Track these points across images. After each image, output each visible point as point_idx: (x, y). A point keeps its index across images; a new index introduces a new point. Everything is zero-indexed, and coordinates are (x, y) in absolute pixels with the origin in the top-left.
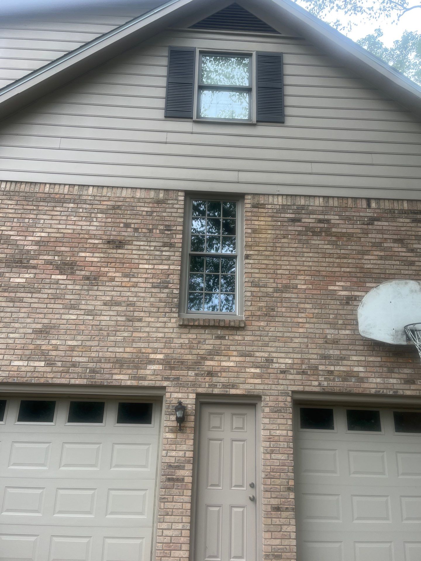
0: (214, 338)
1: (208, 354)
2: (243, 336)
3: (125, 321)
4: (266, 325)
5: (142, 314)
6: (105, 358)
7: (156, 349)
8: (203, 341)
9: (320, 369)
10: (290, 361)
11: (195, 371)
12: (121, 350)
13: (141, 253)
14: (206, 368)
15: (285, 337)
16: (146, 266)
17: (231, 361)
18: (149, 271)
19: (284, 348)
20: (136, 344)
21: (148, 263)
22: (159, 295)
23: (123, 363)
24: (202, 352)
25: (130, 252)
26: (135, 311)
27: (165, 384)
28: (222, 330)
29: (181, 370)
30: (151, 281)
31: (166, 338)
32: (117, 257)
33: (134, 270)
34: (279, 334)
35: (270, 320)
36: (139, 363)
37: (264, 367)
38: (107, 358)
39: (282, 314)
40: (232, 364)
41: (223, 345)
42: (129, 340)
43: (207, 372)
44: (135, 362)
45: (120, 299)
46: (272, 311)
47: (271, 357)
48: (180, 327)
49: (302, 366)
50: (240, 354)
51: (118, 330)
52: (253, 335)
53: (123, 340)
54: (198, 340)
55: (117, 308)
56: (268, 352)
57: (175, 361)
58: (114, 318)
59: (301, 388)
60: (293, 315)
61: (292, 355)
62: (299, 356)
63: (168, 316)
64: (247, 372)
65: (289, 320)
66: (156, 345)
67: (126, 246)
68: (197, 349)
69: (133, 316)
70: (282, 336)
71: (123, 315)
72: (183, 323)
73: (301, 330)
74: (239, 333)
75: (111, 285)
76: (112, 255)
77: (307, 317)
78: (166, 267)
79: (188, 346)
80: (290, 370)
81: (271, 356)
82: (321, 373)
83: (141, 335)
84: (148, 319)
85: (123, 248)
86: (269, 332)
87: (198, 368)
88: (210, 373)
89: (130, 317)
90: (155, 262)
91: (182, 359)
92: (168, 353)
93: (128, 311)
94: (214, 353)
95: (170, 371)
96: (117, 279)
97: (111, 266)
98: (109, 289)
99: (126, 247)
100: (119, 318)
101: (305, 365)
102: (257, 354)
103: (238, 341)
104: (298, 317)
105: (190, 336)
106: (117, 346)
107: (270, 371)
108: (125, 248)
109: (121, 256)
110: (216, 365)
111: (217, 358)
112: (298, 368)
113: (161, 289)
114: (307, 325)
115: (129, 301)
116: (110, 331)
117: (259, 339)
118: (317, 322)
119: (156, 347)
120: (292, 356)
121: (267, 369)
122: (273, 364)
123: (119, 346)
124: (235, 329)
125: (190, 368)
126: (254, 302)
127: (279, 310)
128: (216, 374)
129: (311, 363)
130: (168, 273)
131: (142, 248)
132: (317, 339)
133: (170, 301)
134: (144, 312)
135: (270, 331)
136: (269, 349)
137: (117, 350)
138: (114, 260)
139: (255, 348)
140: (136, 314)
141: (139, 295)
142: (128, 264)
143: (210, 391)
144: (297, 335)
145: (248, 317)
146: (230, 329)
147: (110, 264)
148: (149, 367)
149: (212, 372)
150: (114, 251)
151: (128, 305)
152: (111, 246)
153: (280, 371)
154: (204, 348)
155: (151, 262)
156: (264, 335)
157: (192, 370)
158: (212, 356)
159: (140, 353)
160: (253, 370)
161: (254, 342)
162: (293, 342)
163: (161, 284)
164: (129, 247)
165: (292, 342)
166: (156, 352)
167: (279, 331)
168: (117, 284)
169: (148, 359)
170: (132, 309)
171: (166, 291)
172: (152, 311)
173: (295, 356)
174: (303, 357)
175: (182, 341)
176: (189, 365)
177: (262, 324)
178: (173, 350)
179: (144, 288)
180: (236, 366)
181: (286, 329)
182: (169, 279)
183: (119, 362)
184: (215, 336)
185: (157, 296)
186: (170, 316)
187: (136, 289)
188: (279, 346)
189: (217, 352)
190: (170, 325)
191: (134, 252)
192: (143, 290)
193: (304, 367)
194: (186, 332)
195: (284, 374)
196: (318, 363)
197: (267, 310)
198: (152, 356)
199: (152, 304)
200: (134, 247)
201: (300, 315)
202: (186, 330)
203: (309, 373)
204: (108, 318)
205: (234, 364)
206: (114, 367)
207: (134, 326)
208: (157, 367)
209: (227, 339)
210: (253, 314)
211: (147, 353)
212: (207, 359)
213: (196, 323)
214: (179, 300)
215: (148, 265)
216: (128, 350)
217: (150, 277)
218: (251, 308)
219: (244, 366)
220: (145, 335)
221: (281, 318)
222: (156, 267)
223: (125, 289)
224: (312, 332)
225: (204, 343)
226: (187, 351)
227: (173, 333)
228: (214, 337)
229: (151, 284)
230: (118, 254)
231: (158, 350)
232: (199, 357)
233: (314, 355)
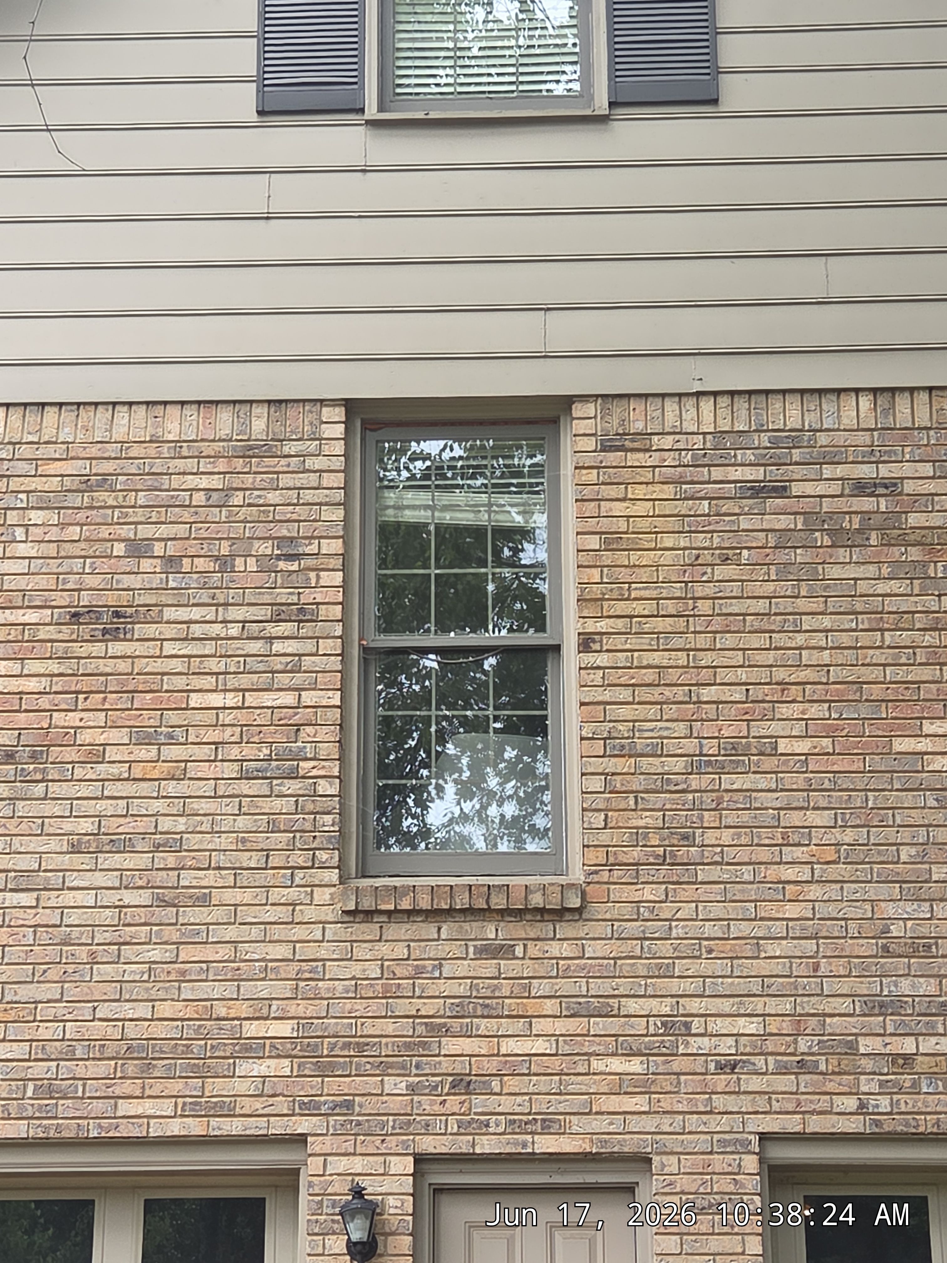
0: (471, 955)
1: (454, 1013)
2: (579, 942)
3: (151, 906)
4: (663, 897)
5: (210, 878)
6: (87, 1043)
7: (267, 1002)
8: (434, 966)
9: (862, 1050)
10: (752, 1026)
11: (409, 1075)
12: (143, 1010)
13: (195, 652)
14: (446, 1065)
15: (734, 939)
16: (216, 700)
17: (536, 1035)
18: (226, 717)
19: (730, 980)
20: (192, 989)
21: (220, 687)
22: (267, 805)
23: (152, 1059)
24: (429, 1007)
25: (152, 648)
26: (182, 868)
27: (303, 1125)
28: (502, 924)
29: (356, 1075)
30: (235, 752)
31: (299, 961)
32: (108, 670)
33: (173, 717)
34: (709, 930)
35: (675, 879)
36: (208, 1054)
37: (655, 1051)
38: (93, 1043)
39: (722, 852)
40: (540, 1046)
41: (504, 979)
42: (169, 972)
43: (450, 1079)
44: (192, 1052)
45: (128, 826)
46: (681, 843)
47: (683, 1015)
48: (346, 919)
49: (796, 1042)
50: (567, 1008)
51: (128, 939)
52: (616, 936)
53: (145, 977)
54: (415, 963)
55: (116, 860)
56: (672, 996)
57: (335, 1044)
58: (111, 898)
59: (793, 1124)
60: (764, 854)
61: (758, 1005)
62: (786, 1006)
63: (303, 882)
64: (594, 1074)
65: (747, 873)
66: (263, 989)
67: (137, 626)
68: (412, 997)
69: (177, 888)
70: (721, 935)
71: (140, 883)
72: (357, 903)
73: (791, 910)
74: (563, 929)
75: (94, 777)
76: (92, 666)
77: (814, 859)
78: (289, 699)
79: (379, 988)
80: (752, 1058)
81: (681, 1011)
82: (868, 1064)
83: (208, 953)
84: (230, 896)
85: (128, 636)
86: (674, 924)
87: (417, 1067)
88: (462, 1080)
89: (166, 891)
90: (245, 681)
91: (361, 1036)
92: (309, 1014)
93: (157, 869)
94: (475, 1009)
95: (320, 1079)
96: (111, 753)
97: (88, 704)
98: (85, 790)
99: (139, 630)
100: (129, 897)
101: (808, 1038)
102: (632, 1006)
103: (561, 962)
104: (779, 863)
105: (384, 949)
106: (127, 997)
107: (677, 1064)
108: (136, 636)
109: (123, 666)
110: (483, 1052)
111: (484, 1025)
112: (782, 1049)
113: (275, 782)
114: (815, 891)
115: (161, 833)
116: (97, 944)
117: (638, 952)
118: (852, 878)
119: (264, 994)
120: (760, 1006)
121: (670, 1058)
122: (691, 1040)
123: (133, 997)
124: (546, 917)
125: (391, 1066)
126: (616, 814)
127: (711, 837)
128: (484, 1083)
129: (829, 1030)
130: (296, 720)
131: (197, 630)
132: (850, 941)
133: (308, 826)
134: (214, 869)
135: (677, 920)
136: (675, 986)
137: (128, 1010)
138: (97, 683)
139: (624, 986)
140: (187, 878)
141: (195, 806)
142: (149, 696)
143: (462, 1145)
144: (778, 928)
145: (596, 872)
146: (529, 917)
147: (86, 699)
148: (244, 1067)
149: (468, 1078)
150: (97, 649)
151: (159, 845)
152: (85, 631)
153: (717, 1062)
154: (437, 994)
155: (232, 681)
156: (656, 935)
157: (398, 1072)
158: (469, 1020)
159: (210, 1019)
160: (616, 1065)
161: (619, 962)
162: (763, 955)
163: (274, 764)
164: (151, 630)
165: (757, 958)
166: (265, 1012)
167: (712, 916)
168: (115, 770)
169: (240, 1038)
170: (171, 860)
171: (292, 786)
172: (245, 865)
173: (773, 1006)
174: (799, 1010)
175: (356, 969)
176: (386, 1056)
177: (648, 893)
178: (326, 1002)
179: (213, 782)
180: (553, 1052)
181: (735, 908)
182: (299, 744)
183: (135, 1055)
184: (475, 946)
185: (261, 808)
186: (309, 880)
187: (183, 788)
188: (710, 974)
189: (487, 1006)
190: (310, 913)
191: (169, 648)
192: (207, 788)
193: (803, 1045)
194: (369, 938)
195: (733, 1072)
196: (854, 1031)
197: (666, 842)
198: (252, 1029)
199: (244, 841)
200: (169, 631)
201: (790, 853)
202: (370, 930)
203: (822, 1067)
204: (88, 898)
205: (547, 1045)
206: (119, 1075)
207: (182, 925)
208: (273, 1066)
209: (521, 955)
210: (611, 860)
211: (233, 1019)
212: (448, 1032)
213: (405, 904)
214: (341, 821)
215: (222, 695)
216: (166, 1009)
217: (233, 739)
218: (605, 837)
219: (585, 1050)
220: (225, 952)
221: (719, 867)
222: (251, 699)
223: (145, 788)
224: (834, 915)
225: (437, 974)
226: (377, 1006)
227: (322, 941)
228: (471, 950)
229: (236, 766)
230: (110, 657)
231: (274, 1008)
232: (421, 1024)
233: (841, 1000)
